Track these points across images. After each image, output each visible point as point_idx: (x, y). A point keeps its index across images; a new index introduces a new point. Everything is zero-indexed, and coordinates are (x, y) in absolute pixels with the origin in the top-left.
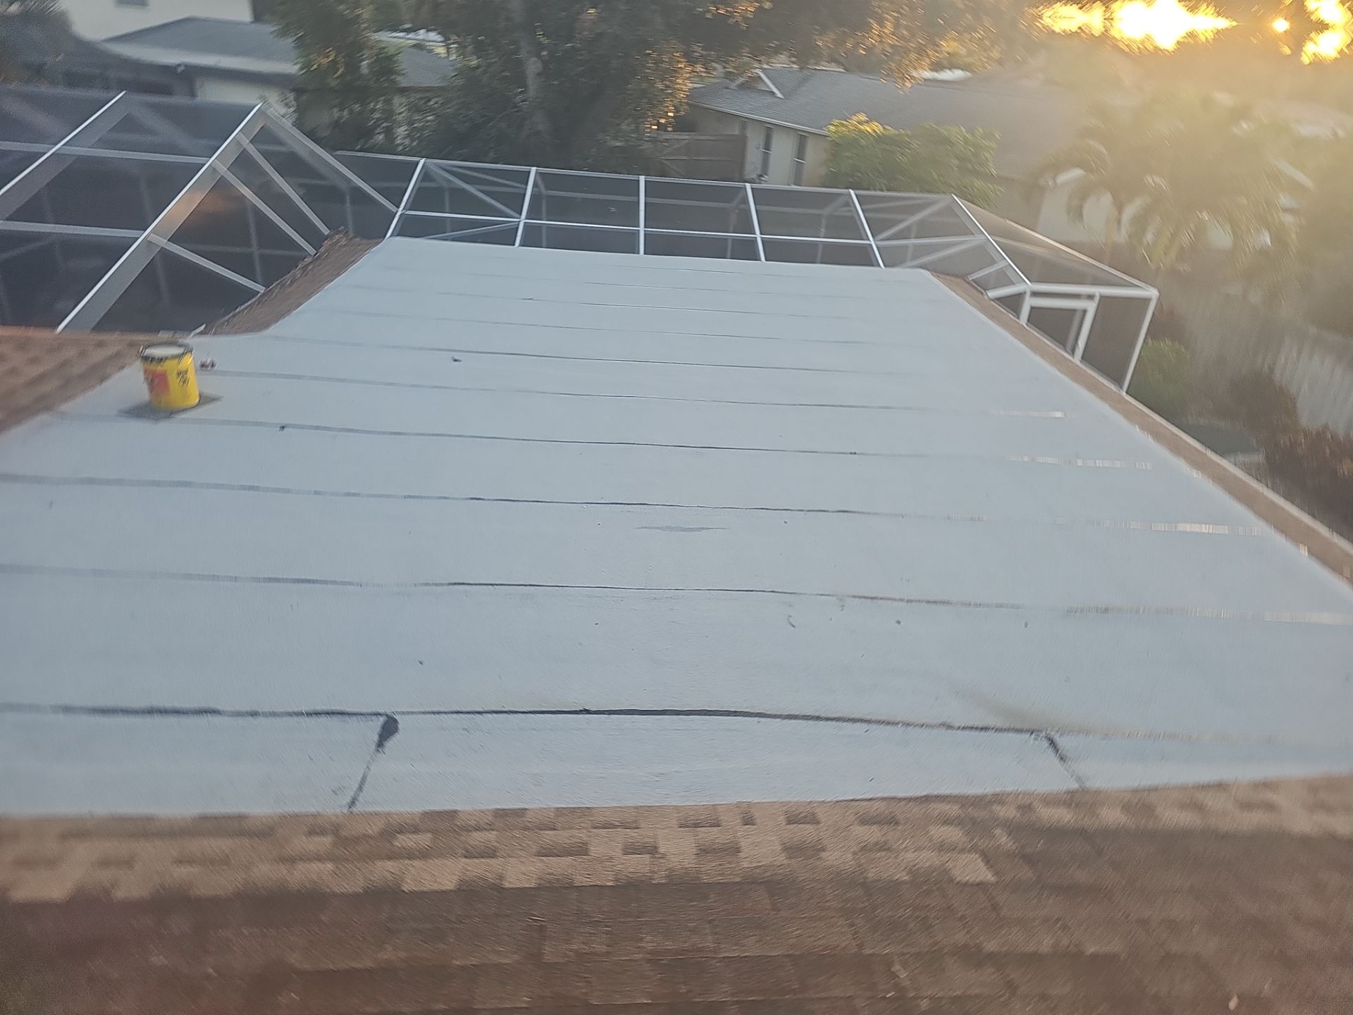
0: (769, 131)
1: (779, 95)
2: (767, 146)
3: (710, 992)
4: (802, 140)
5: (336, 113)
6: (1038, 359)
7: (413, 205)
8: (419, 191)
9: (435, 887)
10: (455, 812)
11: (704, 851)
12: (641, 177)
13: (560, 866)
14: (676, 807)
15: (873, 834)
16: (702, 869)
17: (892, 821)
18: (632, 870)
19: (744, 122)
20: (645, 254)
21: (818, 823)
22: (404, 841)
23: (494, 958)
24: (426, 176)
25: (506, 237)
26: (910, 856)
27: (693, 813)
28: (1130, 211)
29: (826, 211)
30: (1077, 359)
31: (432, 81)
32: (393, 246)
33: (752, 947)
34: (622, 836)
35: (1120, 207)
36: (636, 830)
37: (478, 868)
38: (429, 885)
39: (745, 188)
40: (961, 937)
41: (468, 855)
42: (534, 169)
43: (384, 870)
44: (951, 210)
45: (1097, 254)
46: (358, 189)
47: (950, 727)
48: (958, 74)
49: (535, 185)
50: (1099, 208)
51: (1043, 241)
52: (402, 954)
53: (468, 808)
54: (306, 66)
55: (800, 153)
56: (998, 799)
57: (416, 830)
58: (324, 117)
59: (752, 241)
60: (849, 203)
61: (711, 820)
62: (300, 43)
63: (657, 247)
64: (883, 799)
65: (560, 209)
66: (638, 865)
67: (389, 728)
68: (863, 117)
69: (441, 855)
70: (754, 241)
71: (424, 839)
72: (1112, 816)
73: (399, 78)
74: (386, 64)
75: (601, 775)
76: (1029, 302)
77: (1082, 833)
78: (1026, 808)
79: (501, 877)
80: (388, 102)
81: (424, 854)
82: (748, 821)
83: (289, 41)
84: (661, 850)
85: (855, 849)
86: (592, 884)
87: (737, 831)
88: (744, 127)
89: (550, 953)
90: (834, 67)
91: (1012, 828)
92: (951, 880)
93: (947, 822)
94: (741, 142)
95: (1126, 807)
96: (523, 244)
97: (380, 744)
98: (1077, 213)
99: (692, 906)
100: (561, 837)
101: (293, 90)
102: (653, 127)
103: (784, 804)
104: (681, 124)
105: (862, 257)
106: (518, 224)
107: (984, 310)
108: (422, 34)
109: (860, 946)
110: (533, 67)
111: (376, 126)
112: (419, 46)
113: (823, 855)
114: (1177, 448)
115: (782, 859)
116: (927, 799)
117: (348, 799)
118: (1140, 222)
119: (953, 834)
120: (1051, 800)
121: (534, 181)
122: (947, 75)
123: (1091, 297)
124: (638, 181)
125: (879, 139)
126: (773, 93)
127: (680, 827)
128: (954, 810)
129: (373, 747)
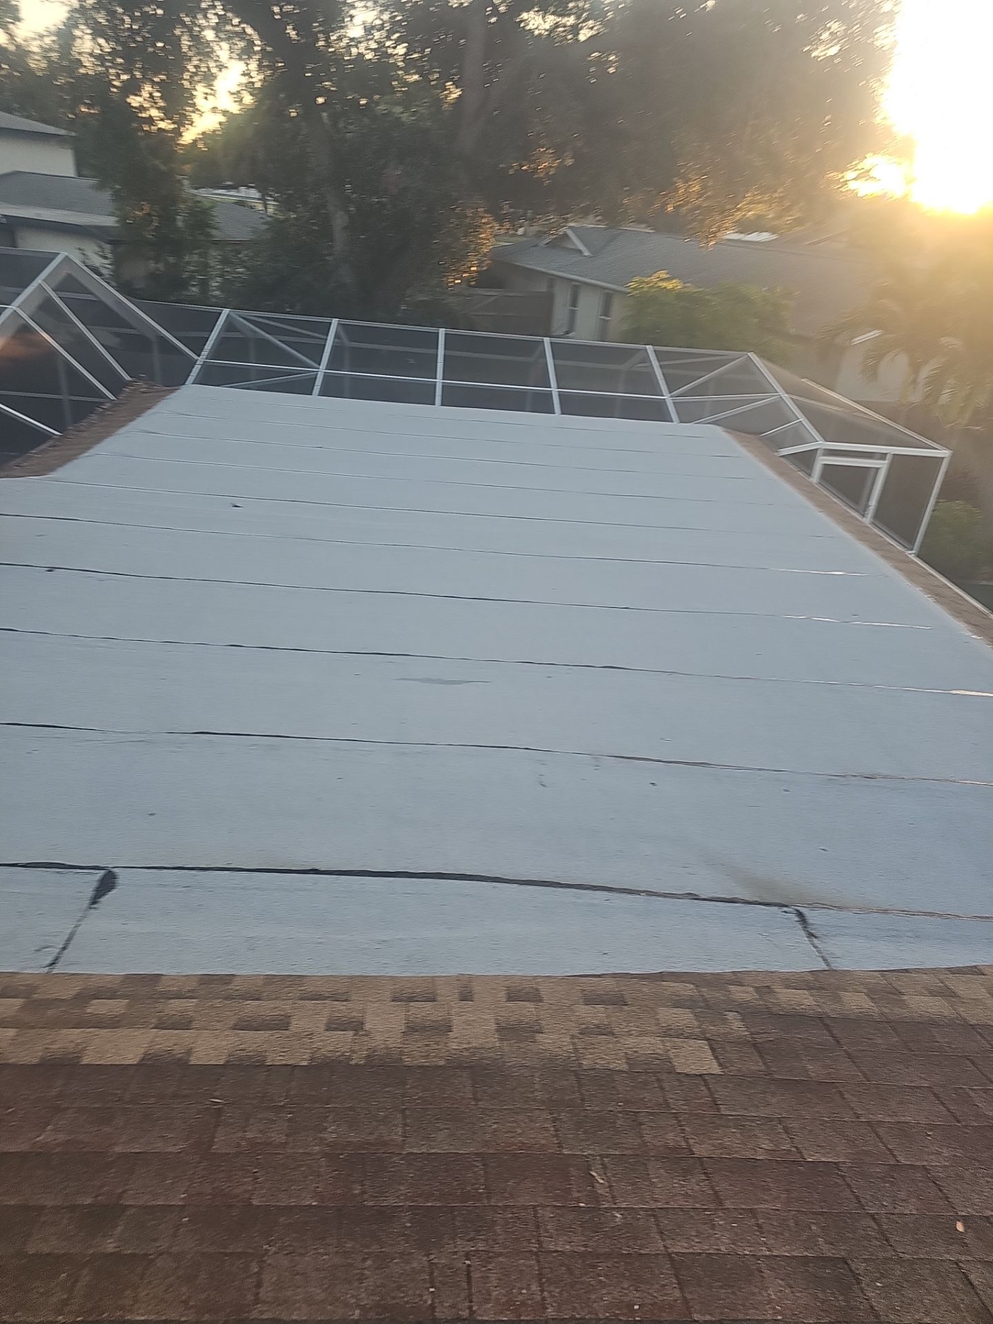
0: (576, 289)
1: (586, 253)
2: (574, 303)
3: (386, 1195)
4: (608, 299)
5: (152, 265)
6: (823, 516)
7: (215, 354)
8: (221, 341)
9: (117, 1061)
10: (158, 976)
11: (412, 1029)
12: (441, 329)
13: (253, 1041)
14: (392, 978)
15: (596, 1015)
16: (406, 1050)
17: (619, 1001)
18: (331, 1048)
19: (552, 280)
20: (442, 405)
21: (541, 1001)
22: (98, 1007)
23: (159, 1146)
24: (230, 326)
25: (305, 387)
26: (631, 1041)
27: (409, 985)
28: (926, 372)
29: (623, 367)
30: (867, 520)
31: (244, 235)
32: (191, 394)
33: (442, 1143)
34: (327, 1010)
35: (916, 367)
36: (345, 1003)
37: (166, 1041)
38: (111, 1059)
39: (543, 342)
40: (671, 1138)
41: (163, 1025)
42: (335, 321)
43: (66, 1039)
44: (748, 367)
45: (892, 414)
46: (163, 338)
47: (695, 897)
48: (765, 236)
49: (337, 336)
50: (896, 369)
51: (839, 400)
52: (62, 1137)
53: (173, 972)
54: (123, 219)
55: (606, 311)
56: (737, 979)
57: (112, 995)
58: (139, 270)
59: (548, 394)
60: (646, 359)
61: (427, 993)
62: (118, 197)
63: (453, 398)
64: (614, 975)
65: (363, 360)
66: (339, 1043)
67: (108, 882)
68: (663, 274)
69: (131, 1025)
70: (550, 394)
71: (117, 1006)
72: (856, 1002)
73: (214, 232)
74: (201, 218)
75: (320, 940)
76: (821, 461)
77: (821, 1020)
78: (765, 990)
79: (189, 1052)
80: (204, 255)
81: (114, 1023)
82: (466, 996)
83: (106, 195)
84: (367, 1026)
85: (575, 1032)
86: (284, 1062)
87: (452, 1007)
88: (551, 285)
89: (222, 1143)
90: (642, 228)
91: (747, 1012)
92: (671, 1071)
93: (678, 1004)
94: (549, 298)
95: (872, 993)
96: (322, 394)
97: (95, 901)
98: (871, 372)
99: (388, 1092)
100: (265, 1008)
101: (109, 242)
102: (457, 282)
103: (507, 978)
104: (487, 280)
105: (657, 412)
106: (317, 374)
107: (775, 466)
108: (243, 192)
109: (560, 1145)
110: (339, 221)
111: (192, 278)
112: (241, 203)
113: (539, 1037)
114: (958, 611)
115: (494, 1041)
116: (661, 976)
117: (49, 960)
118: (937, 381)
119: (683, 1018)
120: (792, 982)
121: (336, 332)
122: (753, 237)
123: (883, 456)
124: (438, 333)
125: (680, 296)
126: (580, 252)
127: (393, 1001)
128: (687, 990)
129: (86, 903)
